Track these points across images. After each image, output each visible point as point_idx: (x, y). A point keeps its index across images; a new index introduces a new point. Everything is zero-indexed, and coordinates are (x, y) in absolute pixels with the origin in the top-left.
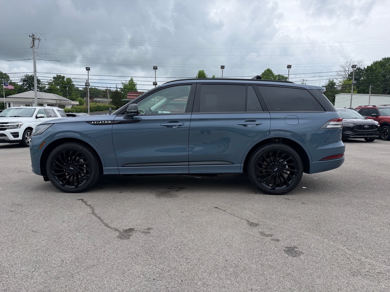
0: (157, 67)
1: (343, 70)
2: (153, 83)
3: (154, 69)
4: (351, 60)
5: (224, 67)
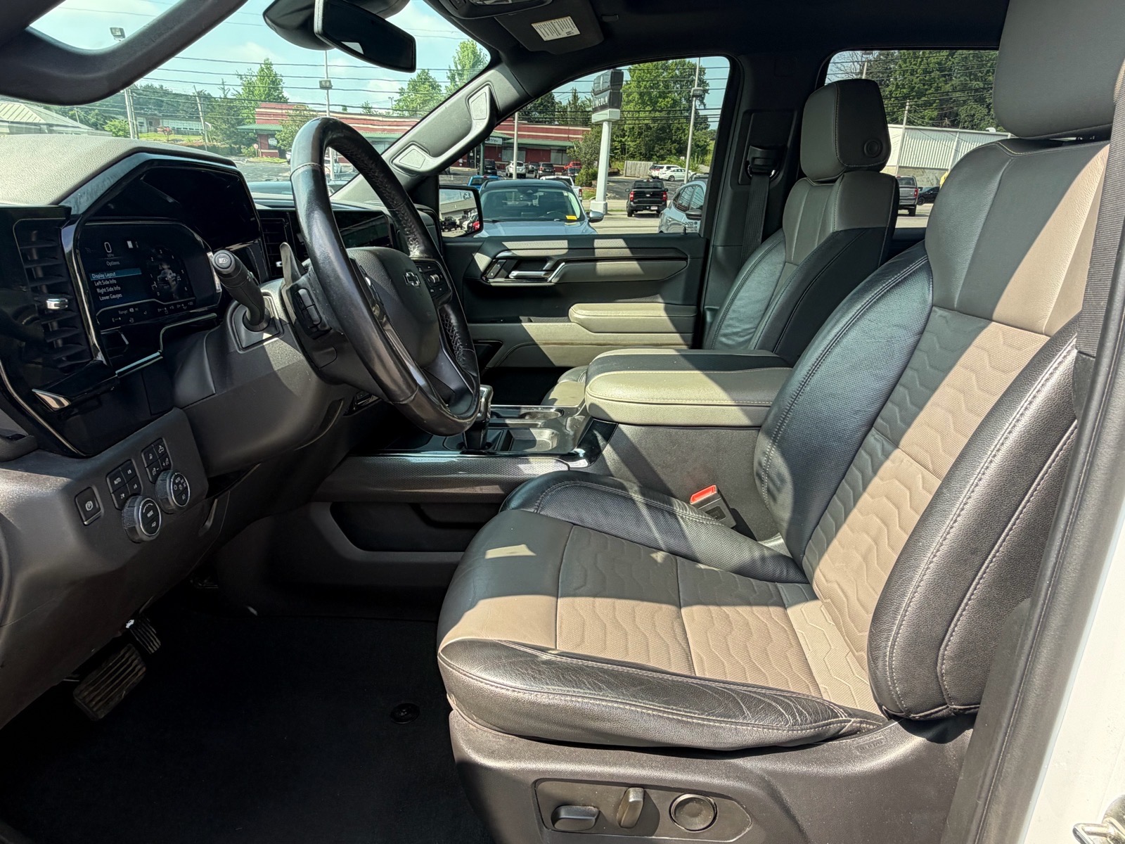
2: (321, 82)
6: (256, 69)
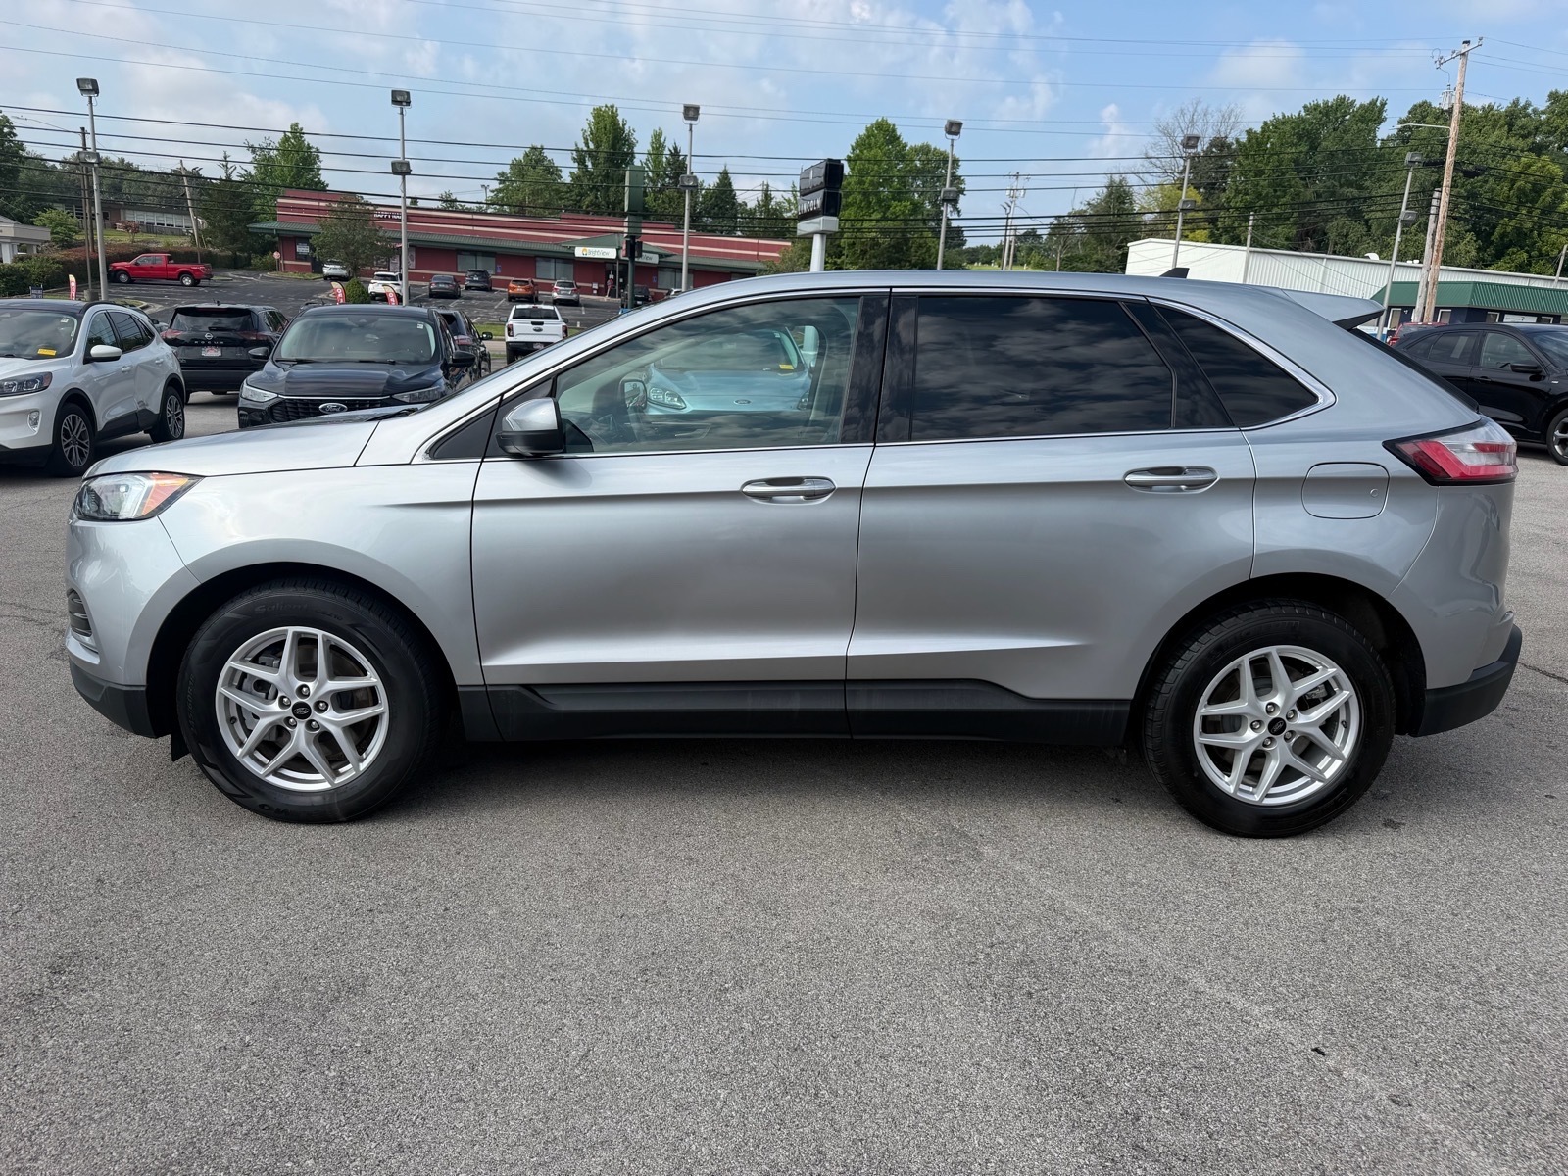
0: (408, 93)
2: (393, 164)
3: (395, 101)
4: (1197, 104)
5: (698, 114)
6: (277, 138)
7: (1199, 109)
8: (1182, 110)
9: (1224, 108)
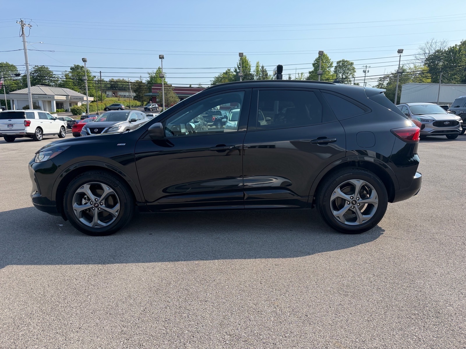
1: (422, 52)
3: (160, 58)
5: (243, 55)
6: (155, 71)
7: (433, 41)
8: (428, 43)
9: (442, 40)
